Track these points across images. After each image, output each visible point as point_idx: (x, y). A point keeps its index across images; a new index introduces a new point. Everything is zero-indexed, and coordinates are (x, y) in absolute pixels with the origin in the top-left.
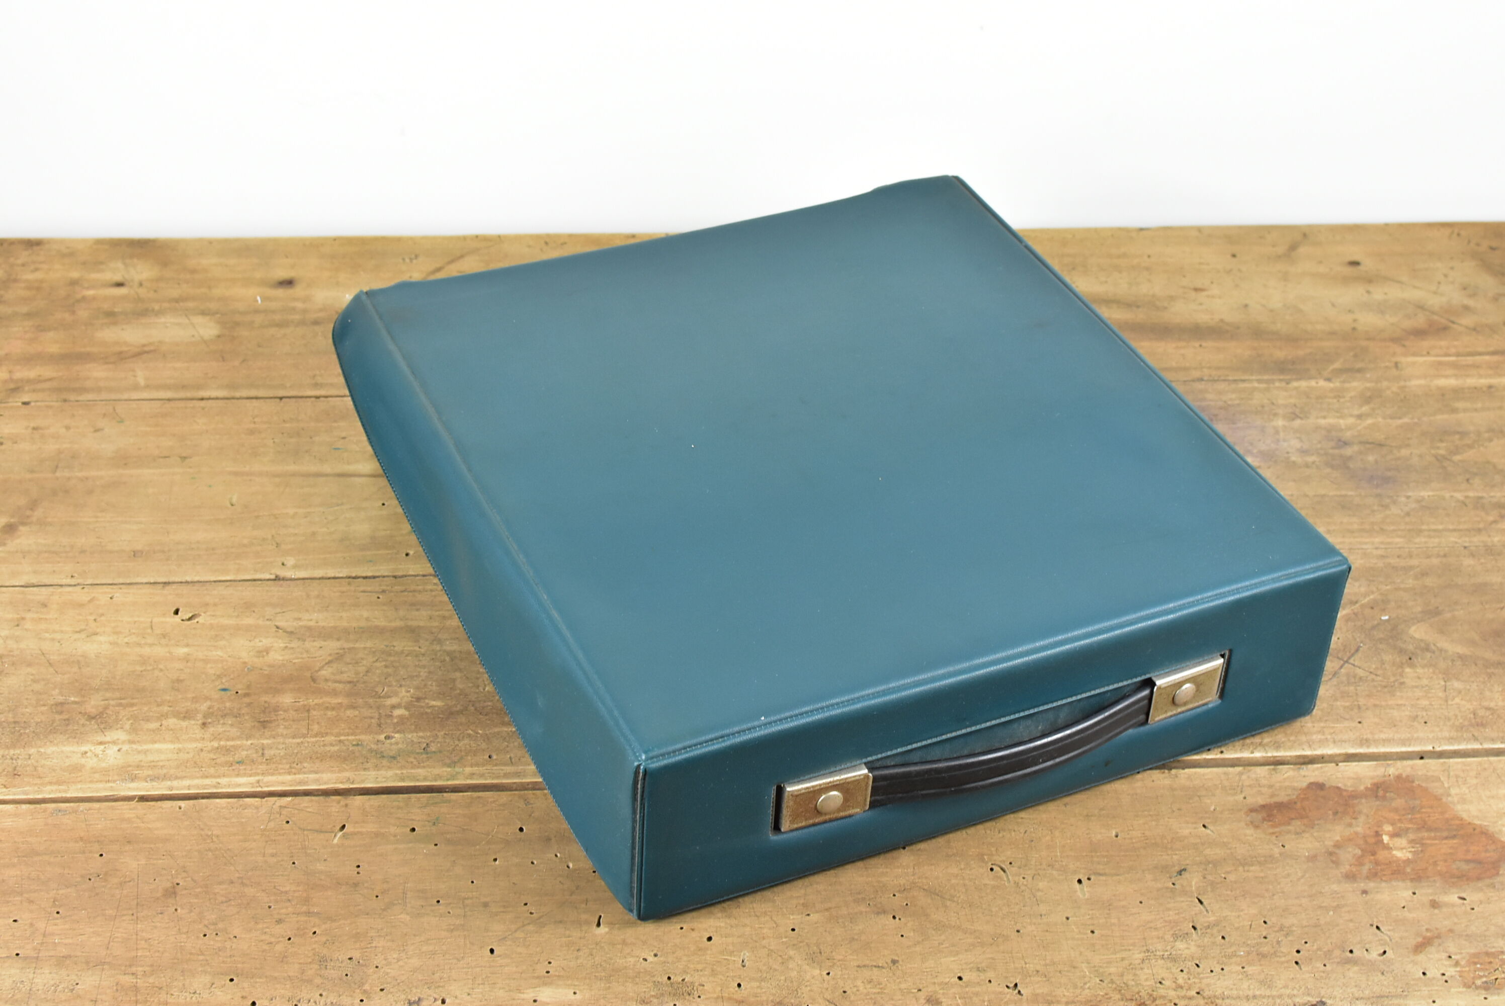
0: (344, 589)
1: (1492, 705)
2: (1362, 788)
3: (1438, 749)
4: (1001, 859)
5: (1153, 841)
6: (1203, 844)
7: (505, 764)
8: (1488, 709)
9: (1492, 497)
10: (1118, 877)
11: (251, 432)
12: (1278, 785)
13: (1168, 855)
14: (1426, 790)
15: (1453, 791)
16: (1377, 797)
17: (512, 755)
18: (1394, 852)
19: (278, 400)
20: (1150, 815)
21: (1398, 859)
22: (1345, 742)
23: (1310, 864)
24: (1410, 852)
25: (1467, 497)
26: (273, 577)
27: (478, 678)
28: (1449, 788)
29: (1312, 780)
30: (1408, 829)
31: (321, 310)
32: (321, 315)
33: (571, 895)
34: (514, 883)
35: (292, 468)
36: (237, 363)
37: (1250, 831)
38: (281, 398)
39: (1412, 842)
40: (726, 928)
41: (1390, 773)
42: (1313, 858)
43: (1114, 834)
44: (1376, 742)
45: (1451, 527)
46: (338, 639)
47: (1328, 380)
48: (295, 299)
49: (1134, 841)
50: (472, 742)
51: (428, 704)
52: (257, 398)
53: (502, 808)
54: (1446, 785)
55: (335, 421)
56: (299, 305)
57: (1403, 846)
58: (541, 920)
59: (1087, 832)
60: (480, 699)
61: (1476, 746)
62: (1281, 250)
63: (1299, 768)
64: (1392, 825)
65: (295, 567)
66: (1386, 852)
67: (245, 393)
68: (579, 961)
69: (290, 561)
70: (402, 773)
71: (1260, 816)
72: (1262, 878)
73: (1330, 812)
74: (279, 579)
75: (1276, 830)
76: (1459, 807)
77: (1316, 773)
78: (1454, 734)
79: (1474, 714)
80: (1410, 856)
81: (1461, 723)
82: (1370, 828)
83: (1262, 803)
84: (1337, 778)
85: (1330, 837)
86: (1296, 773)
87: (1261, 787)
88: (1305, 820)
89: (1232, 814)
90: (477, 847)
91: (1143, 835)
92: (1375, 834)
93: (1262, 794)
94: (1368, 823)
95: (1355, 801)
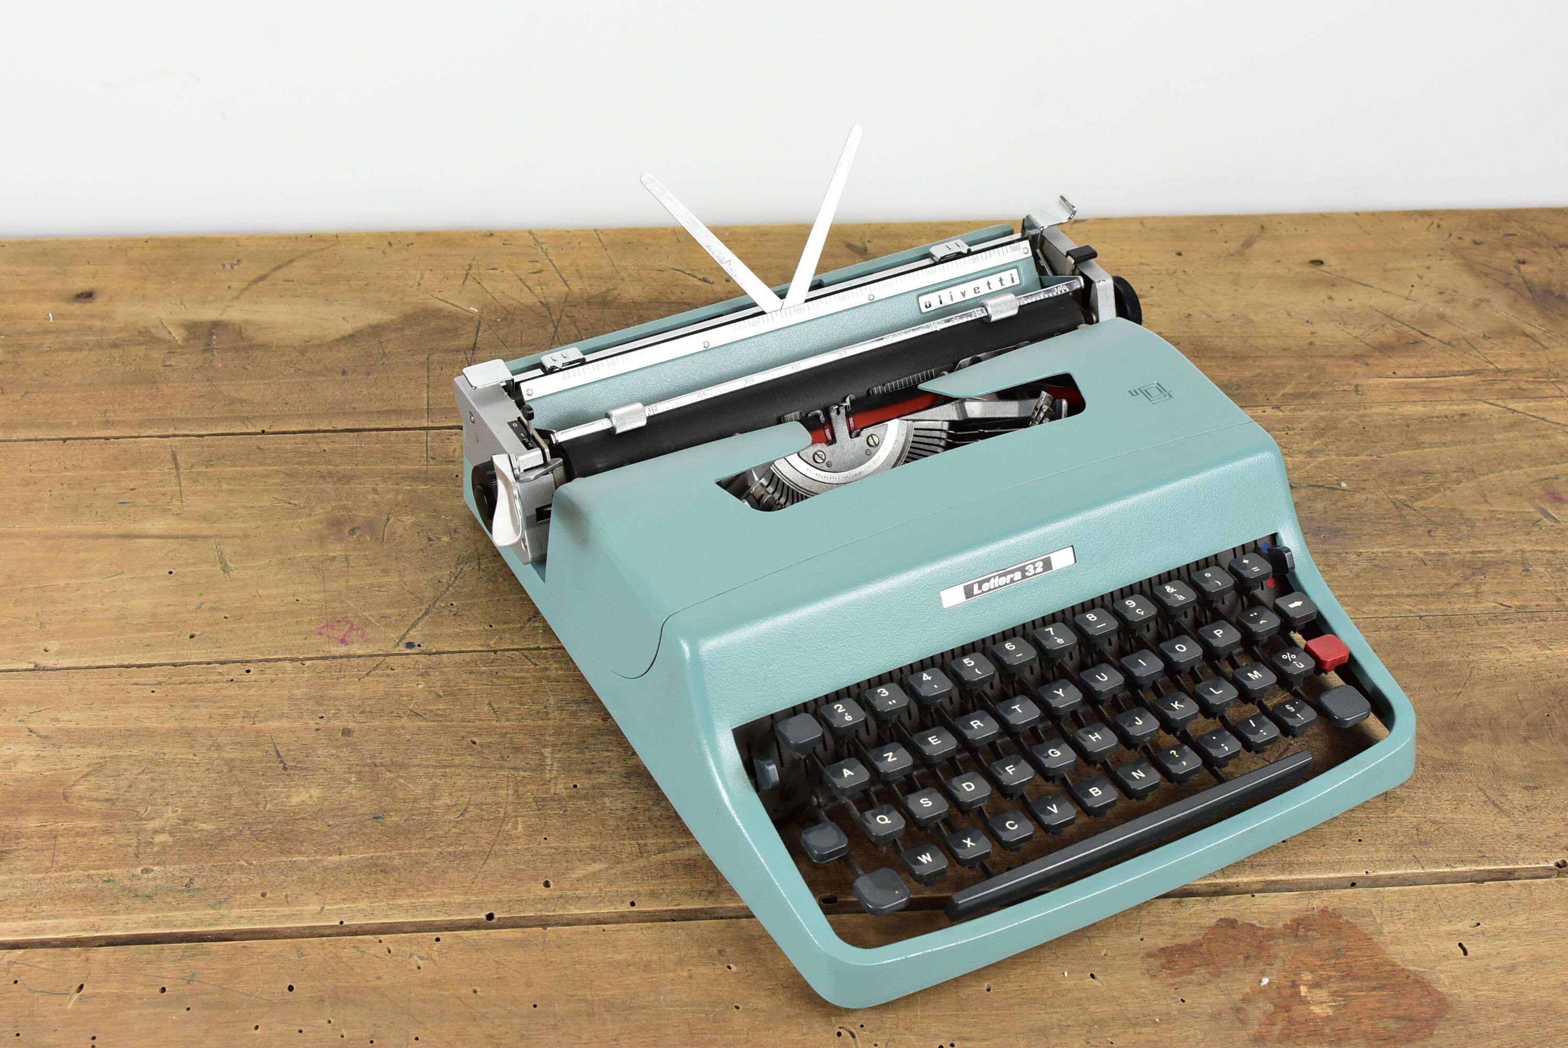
0: (113, 681)
1: (1439, 817)
2: (1280, 925)
3: (1372, 874)
4: (851, 1021)
5: (1031, 996)
6: (1088, 999)
7: (280, 905)
8: (1434, 822)
9: (1456, 553)
10: (986, 1043)
11: (26, 483)
12: (1182, 922)
13: (1047, 1013)
14: (1353, 927)
15: (1386, 929)
16: (1296, 936)
17: (289, 892)
18: (1312, 1008)
19: (61, 442)
20: (1030, 963)
21: (1317, 1016)
22: (1264, 865)
23: (1213, 1024)
24: (1330, 1007)
25: (1426, 553)
26: (32, 666)
27: (258, 794)
28: (1381, 924)
29: (1222, 917)
30: (1330, 977)
31: (121, 330)
32: (122, 335)
35: (70, 527)
36: (17, 397)
37: (1145, 982)
38: (65, 440)
39: (1334, 994)
41: (1314, 906)
42: (1216, 1016)
44: (1301, 866)
45: (1406, 592)
46: (100, 746)
47: (1278, 408)
48: (93, 316)
49: (1009, 996)
50: (243, 876)
51: (197, 827)
52: (37, 440)
53: (270, 961)
54: (1379, 921)
55: (125, 469)
56: (97, 323)
57: (1322, 1000)
60: (258, 820)
61: (1418, 870)
62: (1234, 246)
63: (1208, 900)
64: (1312, 972)
65: (59, 653)
66: (1302, 1007)
67: (22, 435)
69: (54, 646)
70: (157, 917)
71: (1158, 963)
72: (1155, 1042)
73: (1240, 957)
74: (39, 670)
75: (1177, 980)
76: (1392, 949)
77: (1228, 906)
78: (1392, 855)
79: (1417, 830)
80: (1330, 1012)
81: (1401, 841)
82: (1286, 977)
83: (1162, 945)
84: (1251, 913)
85: (1239, 989)
86: (1204, 907)
87: (1162, 925)
88: (1211, 967)
89: (1126, 960)
90: (237, 1011)
91: (1020, 988)
92: (1291, 984)
93: (1163, 934)
94: (1285, 970)
95: (1271, 942)
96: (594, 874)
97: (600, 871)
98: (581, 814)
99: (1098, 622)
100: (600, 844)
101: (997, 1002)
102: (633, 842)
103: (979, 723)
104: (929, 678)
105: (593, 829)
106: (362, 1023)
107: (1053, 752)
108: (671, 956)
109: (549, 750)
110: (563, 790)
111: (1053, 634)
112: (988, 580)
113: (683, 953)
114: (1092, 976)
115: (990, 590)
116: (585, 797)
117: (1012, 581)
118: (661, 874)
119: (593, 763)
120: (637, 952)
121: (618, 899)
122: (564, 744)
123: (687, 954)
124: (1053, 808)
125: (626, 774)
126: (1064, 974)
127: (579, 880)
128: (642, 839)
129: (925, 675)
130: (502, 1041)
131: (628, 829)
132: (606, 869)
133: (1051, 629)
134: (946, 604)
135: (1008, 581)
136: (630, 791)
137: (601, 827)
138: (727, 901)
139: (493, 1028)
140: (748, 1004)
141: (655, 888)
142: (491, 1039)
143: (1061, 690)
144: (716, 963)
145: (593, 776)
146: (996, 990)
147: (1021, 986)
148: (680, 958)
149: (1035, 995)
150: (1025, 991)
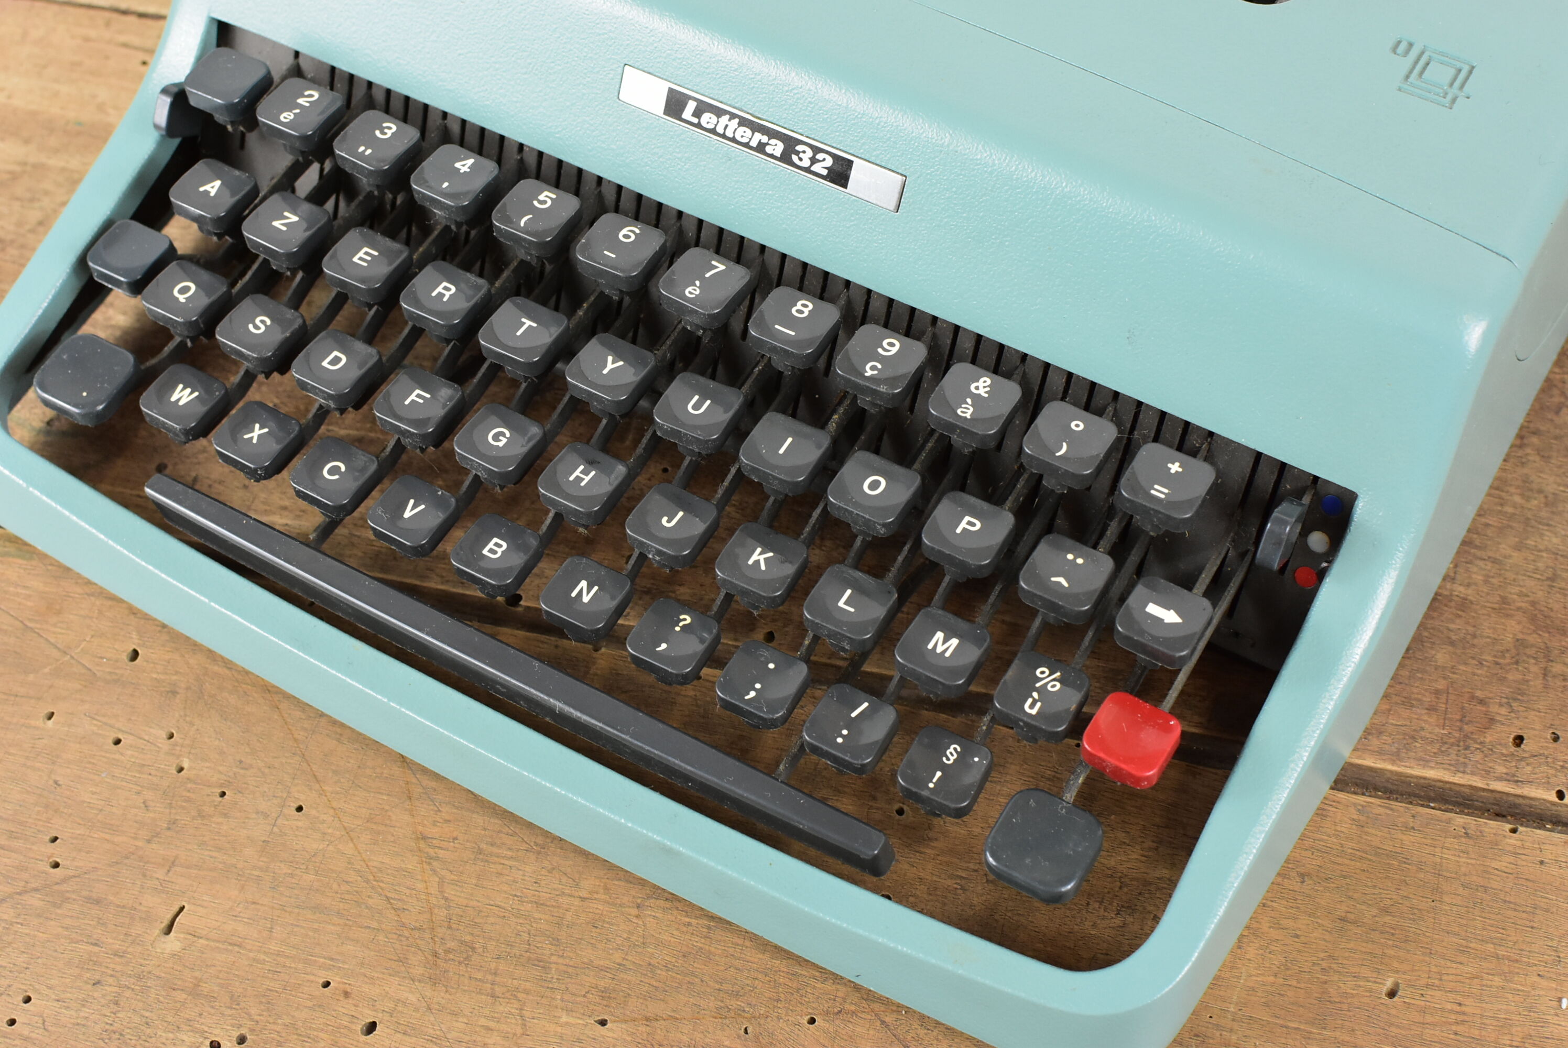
0: (93, 33)
5: (1475, 1032)
20: (1497, 957)
33: (149, 841)
34: (56, 782)
40: (417, 1010)
43: (1389, 984)
46: (27, 141)
49: (1429, 1019)
51: (110, 318)
58: (64, 887)
59: (1324, 964)
68: (85, 1012)
90: (31, 677)
91: (1458, 1008)
101: (1398, 1027)
106: (222, 753)
126: (1560, 1000)
130: (441, 853)
139: (434, 823)
142: (422, 845)
146: (1407, 1000)
147: (1460, 1004)
148: (815, 769)
149: (1484, 1033)
150: (1466, 1018)
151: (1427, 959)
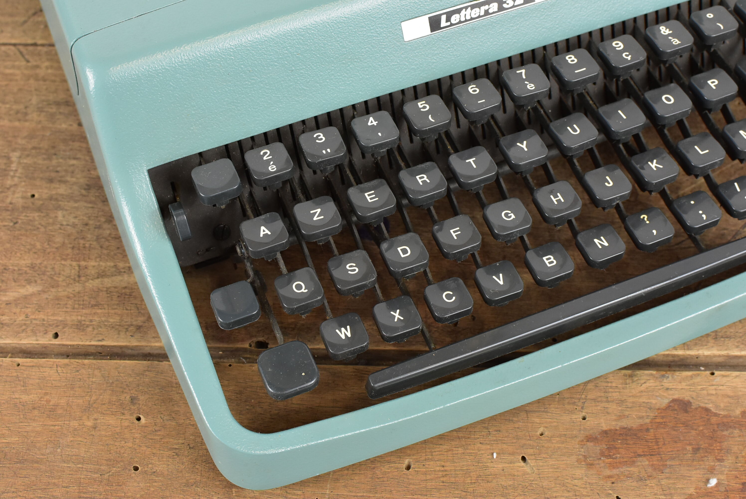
2: (738, 412)
5: (453, 480)
12: (631, 400)
20: (459, 438)
22: (729, 337)
29: (676, 397)
37: (579, 472)
43: (406, 463)
49: (428, 477)
63: (663, 376)
71: (598, 449)
73: (689, 448)
75: (615, 472)
77: (683, 385)
82: (737, 477)
83: (605, 427)
84: (709, 395)
85: (682, 488)
86: (658, 383)
87: (608, 402)
88: (655, 458)
89: (563, 443)
91: (443, 469)
92: (741, 486)
93: (608, 413)
94: (736, 469)
95: (725, 433)
96: (25, 297)
97: (32, 295)
98: (30, 227)
99: (577, 66)
100: (40, 264)
101: (413, 484)
102: (74, 264)
103: (425, 178)
104: (375, 123)
105: (38, 245)
107: (506, 215)
108: (80, 401)
109: (17, 154)
110: (20, 200)
111: (524, 77)
112: (458, 11)
113: (94, 398)
114: (524, 459)
115: (460, 22)
116: (39, 210)
117: (487, 13)
118: (93, 302)
119: (57, 172)
120: (46, 394)
121: (42, 329)
122: (34, 148)
123: (97, 400)
124: (499, 278)
125: (87, 185)
126: (492, 454)
127: (8, 304)
128: (84, 260)
129: (371, 119)
131: (73, 248)
132: (39, 293)
133: (523, 71)
134: (407, 38)
135: (482, 13)
136: (85, 204)
137: (46, 244)
138: (153, 340)
140: (147, 465)
141: (83, 318)
143: (525, 142)
144: (126, 412)
145: (53, 185)
146: (416, 470)
147: (443, 466)
148: (89, 404)
149: (457, 479)
150: (447, 473)
151: (424, 445)
